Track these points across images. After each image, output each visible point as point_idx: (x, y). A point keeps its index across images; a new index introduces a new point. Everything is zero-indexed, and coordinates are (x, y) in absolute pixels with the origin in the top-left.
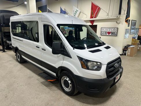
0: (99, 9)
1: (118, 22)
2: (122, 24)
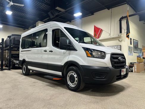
0: (101, 30)
1: (120, 40)
2: (124, 41)
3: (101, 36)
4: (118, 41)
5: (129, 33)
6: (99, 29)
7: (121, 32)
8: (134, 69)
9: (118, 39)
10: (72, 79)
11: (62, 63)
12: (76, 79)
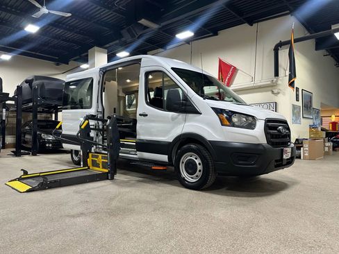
0: (235, 70)
1: (275, 91)
2: (284, 94)
3: (234, 83)
4: (270, 93)
5: (295, 76)
6: (230, 66)
7: (277, 74)
8: (304, 153)
9: (270, 88)
10: (191, 168)
11: (169, 138)
12: (199, 167)
